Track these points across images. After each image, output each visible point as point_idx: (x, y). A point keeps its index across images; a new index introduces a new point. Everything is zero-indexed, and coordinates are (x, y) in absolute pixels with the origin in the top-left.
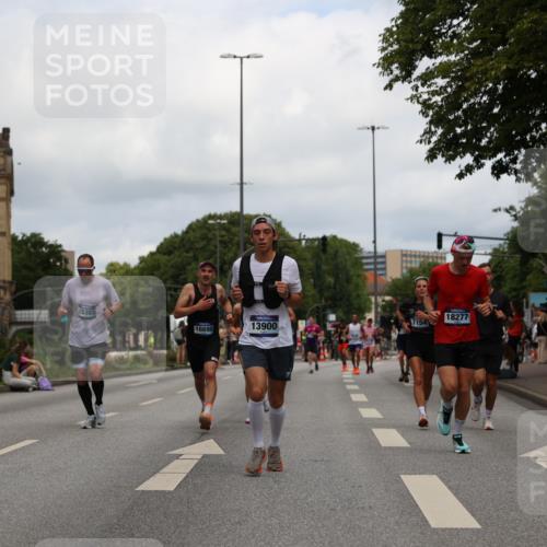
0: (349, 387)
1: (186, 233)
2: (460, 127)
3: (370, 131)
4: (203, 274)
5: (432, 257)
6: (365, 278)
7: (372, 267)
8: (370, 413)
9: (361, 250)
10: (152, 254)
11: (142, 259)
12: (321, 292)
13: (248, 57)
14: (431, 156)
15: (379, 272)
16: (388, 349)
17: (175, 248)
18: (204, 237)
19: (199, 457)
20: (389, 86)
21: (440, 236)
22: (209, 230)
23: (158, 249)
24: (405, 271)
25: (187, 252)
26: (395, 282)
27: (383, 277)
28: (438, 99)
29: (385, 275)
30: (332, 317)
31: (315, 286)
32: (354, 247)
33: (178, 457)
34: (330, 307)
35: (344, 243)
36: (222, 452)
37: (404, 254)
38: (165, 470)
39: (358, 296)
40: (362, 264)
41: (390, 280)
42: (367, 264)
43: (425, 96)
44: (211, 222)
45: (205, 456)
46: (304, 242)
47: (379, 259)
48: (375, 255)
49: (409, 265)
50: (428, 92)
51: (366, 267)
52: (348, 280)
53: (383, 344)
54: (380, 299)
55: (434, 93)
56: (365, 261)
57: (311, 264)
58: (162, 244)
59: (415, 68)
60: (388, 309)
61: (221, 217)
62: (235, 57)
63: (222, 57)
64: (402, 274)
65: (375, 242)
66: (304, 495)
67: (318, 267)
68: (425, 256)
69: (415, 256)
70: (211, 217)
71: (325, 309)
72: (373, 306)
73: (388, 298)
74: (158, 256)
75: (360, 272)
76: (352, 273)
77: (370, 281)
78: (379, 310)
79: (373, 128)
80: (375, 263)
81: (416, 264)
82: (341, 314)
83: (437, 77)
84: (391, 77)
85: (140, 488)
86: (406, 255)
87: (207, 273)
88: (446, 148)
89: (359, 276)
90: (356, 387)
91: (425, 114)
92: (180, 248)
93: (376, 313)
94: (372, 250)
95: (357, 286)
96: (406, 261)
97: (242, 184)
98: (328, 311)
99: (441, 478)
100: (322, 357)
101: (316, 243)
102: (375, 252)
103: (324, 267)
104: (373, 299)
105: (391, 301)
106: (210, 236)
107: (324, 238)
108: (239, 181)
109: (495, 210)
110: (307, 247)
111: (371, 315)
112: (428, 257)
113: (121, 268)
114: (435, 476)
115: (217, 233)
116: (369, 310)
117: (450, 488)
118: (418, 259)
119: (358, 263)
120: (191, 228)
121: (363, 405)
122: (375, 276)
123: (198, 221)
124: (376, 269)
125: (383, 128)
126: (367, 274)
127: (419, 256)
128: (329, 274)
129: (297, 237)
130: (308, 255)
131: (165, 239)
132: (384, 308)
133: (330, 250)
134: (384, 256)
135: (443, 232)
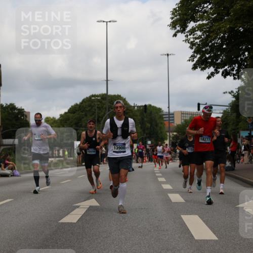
0: (157, 175)
1: (81, 103)
2: (208, 54)
3: (166, 56)
4: (90, 126)
5: (196, 114)
6: (165, 124)
7: (168, 119)
8: (167, 187)
9: (163, 111)
10: (66, 113)
11: (61, 116)
12: (144, 131)
13: (110, 22)
14: (195, 67)
15: (171, 122)
16: (175, 157)
17: (76, 110)
18: (90, 106)
19: (88, 207)
20: (175, 35)
21: (199, 105)
22: (92, 102)
23: (69, 110)
24: (183, 121)
25: (82, 112)
26: (178, 126)
27: (173, 124)
28: (198, 41)
29: (173, 123)
30: (149, 142)
31: (141, 128)
32: (160, 110)
33: (78, 207)
34: (148, 137)
35: (154, 108)
36: (98, 205)
37: (182, 113)
38: (72, 213)
39: (161, 132)
40: (163, 118)
41: (176, 125)
42: (165, 118)
43: (192, 40)
44: (93, 98)
45: (90, 207)
46: (136, 107)
47: (171, 115)
48: (169, 114)
49: (185, 118)
50: (193, 38)
51: (165, 119)
52: (157, 125)
53: (173, 155)
54: (171, 134)
55: (196, 38)
56: (164, 116)
57: (139, 118)
58: (70, 108)
59: (187, 27)
60: (175, 139)
61: (97, 96)
62: (104, 22)
63: (98, 22)
64: (182, 123)
65: (169, 107)
66: (136, 224)
67: (143, 119)
68: (192, 114)
69: (187, 114)
70: (93, 96)
71: (146, 138)
72: (168, 137)
73: (175, 133)
74: (69, 114)
75: (162, 121)
76: (158, 122)
77: (167, 125)
78: (171, 139)
79: (168, 55)
80: (169, 117)
81: (188, 117)
82: (153, 141)
83: (197, 31)
84: (176, 30)
85: (61, 221)
86: (183, 114)
87: (91, 125)
88: (201, 64)
89: (161, 123)
90: (160, 175)
91: (191, 48)
92: (79, 110)
93: (170, 140)
94: (168, 111)
95: (161, 128)
96: (184, 117)
97: (107, 80)
98: (147, 139)
99: (199, 217)
100: (145, 161)
101: (142, 108)
102: (169, 112)
103: (145, 119)
104: (168, 134)
105: (177, 135)
106: (92, 104)
107: (145, 106)
108: (106, 79)
109: (224, 93)
110: (137, 110)
111: (167, 142)
112: (194, 114)
113: (52, 120)
114: (197, 216)
115: (96, 104)
116: (167, 139)
117: (204, 221)
118: (189, 116)
119: (161, 117)
120: (84, 101)
121: (164, 183)
122: (169, 123)
123: (87, 98)
124: (169, 120)
125: (173, 55)
126: (165, 122)
127: (190, 114)
128: (148, 122)
129: (133, 105)
130: (138, 114)
131: (72, 106)
132: (173, 138)
133: (148, 111)
134: (173, 114)
135: (200, 103)
